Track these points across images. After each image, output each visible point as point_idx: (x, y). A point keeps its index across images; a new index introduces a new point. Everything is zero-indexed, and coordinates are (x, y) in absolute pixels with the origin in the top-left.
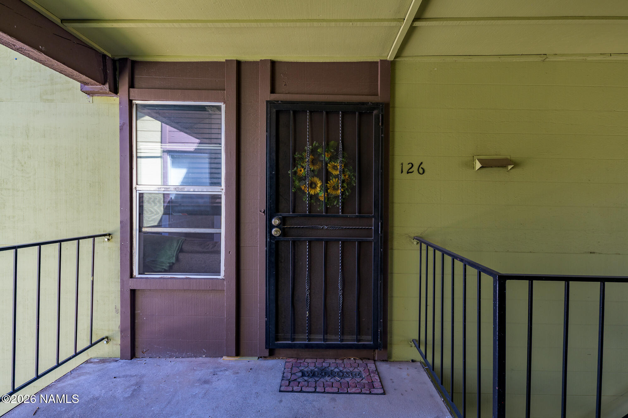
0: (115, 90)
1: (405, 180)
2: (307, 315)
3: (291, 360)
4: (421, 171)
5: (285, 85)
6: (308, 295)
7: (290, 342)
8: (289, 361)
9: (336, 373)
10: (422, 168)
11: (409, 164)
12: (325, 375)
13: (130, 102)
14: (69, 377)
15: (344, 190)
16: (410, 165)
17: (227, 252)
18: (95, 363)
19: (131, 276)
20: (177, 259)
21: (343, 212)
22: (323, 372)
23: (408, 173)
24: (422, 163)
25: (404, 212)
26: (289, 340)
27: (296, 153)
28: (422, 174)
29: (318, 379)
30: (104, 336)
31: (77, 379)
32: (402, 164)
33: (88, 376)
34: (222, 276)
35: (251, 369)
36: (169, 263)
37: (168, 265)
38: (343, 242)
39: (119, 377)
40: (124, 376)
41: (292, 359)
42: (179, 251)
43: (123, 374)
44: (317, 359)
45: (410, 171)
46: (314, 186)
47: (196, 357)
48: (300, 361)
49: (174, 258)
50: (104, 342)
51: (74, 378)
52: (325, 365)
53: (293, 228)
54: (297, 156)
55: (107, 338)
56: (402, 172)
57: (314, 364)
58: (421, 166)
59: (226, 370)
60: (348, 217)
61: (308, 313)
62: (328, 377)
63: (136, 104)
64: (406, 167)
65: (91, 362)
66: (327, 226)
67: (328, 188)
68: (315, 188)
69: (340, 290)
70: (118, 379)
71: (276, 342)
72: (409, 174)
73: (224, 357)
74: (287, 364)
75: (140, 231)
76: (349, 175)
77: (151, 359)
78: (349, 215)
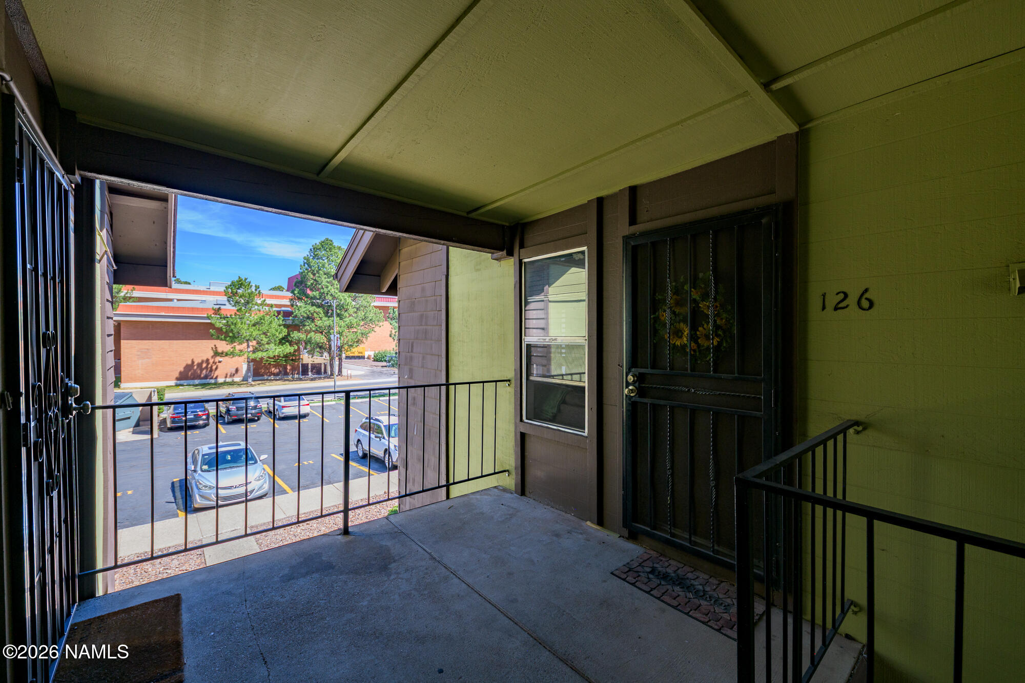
0: (510, 254)
1: (831, 321)
2: (669, 502)
3: (652, 552)
4: (865, 304)
5: (647, 211)
6: (669, 476)
7: (649, 529)
8: (650, 552)
9: (695, 589)
10: (867, 299)
11: (837, 294)
12: (679, 584)
13: (520, 261)
14: (479, 494)
15: (722, 340)
16: (842, 296)
17: (590, 409)
18: (499, 489)
19: (521, 420)
20: (559, 410)
21: (715, 371)
22: (680, 581)
23: (836, 309)
24: (866, 290)
25: (829, 375)
26: (648, 526)
27: (657, 295)
28: (867, 310)
29: (666, 584)
30: (507, 469)
31: (482, 497)
32: (824, 295)
33: (489, 497)
34: (586, 434)
35: (603, 543)
36: (552, 413)
37: (551, 414)
38: (717, 414)
39: (505, 506)
40: (508, 506)
41: (655, 552)
42: (561, 402)
43: (509, 504)
44: (685, 565)
45: (841, 305)
46: (680, 334)
47: (566, 512)
48: (662, 558)
49: (556, 408)
50: (507, 474)
51: (481, 495)
52: (690, 575)
53: (651, 387)
54: (658, 297)
55: (508, 471)
56: (824, 308)
57: (676, 568)
58: (867, 295)
59: (581, 534)
60: (721, 378)
61: (670, 499)
62: (680, 588)
63: (525, 262)
64: (832, 301)
65: (497, 488)
66: (694, 389)
67: (697, 337)
68: (681, 337)
69: (712, 480)
70: (503, 507)
71: (633, 524)
72: (839, 311)
73: (588, 522)
74: (645, 554)
75: (527, 379)
76: (727, 318)
77: (534, 501)
78: (723, 376)
